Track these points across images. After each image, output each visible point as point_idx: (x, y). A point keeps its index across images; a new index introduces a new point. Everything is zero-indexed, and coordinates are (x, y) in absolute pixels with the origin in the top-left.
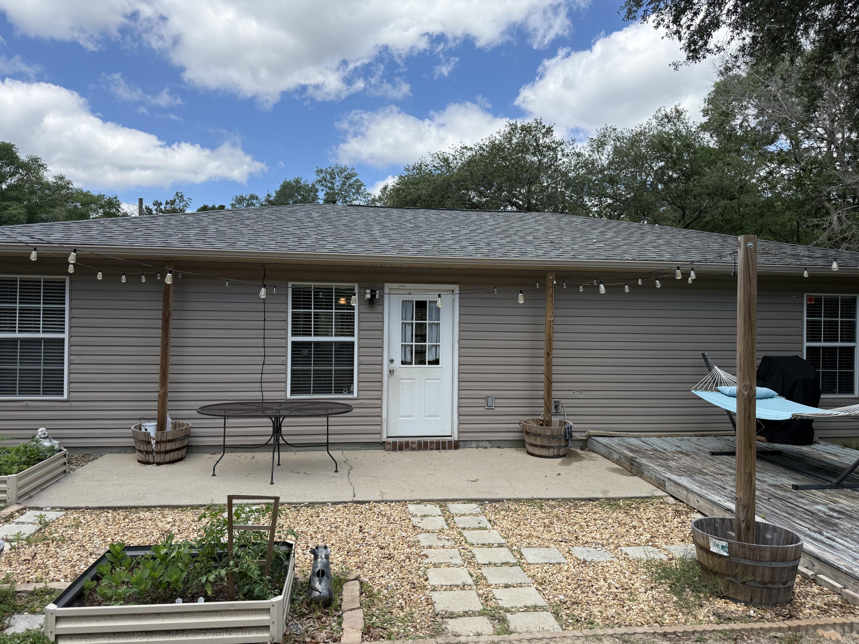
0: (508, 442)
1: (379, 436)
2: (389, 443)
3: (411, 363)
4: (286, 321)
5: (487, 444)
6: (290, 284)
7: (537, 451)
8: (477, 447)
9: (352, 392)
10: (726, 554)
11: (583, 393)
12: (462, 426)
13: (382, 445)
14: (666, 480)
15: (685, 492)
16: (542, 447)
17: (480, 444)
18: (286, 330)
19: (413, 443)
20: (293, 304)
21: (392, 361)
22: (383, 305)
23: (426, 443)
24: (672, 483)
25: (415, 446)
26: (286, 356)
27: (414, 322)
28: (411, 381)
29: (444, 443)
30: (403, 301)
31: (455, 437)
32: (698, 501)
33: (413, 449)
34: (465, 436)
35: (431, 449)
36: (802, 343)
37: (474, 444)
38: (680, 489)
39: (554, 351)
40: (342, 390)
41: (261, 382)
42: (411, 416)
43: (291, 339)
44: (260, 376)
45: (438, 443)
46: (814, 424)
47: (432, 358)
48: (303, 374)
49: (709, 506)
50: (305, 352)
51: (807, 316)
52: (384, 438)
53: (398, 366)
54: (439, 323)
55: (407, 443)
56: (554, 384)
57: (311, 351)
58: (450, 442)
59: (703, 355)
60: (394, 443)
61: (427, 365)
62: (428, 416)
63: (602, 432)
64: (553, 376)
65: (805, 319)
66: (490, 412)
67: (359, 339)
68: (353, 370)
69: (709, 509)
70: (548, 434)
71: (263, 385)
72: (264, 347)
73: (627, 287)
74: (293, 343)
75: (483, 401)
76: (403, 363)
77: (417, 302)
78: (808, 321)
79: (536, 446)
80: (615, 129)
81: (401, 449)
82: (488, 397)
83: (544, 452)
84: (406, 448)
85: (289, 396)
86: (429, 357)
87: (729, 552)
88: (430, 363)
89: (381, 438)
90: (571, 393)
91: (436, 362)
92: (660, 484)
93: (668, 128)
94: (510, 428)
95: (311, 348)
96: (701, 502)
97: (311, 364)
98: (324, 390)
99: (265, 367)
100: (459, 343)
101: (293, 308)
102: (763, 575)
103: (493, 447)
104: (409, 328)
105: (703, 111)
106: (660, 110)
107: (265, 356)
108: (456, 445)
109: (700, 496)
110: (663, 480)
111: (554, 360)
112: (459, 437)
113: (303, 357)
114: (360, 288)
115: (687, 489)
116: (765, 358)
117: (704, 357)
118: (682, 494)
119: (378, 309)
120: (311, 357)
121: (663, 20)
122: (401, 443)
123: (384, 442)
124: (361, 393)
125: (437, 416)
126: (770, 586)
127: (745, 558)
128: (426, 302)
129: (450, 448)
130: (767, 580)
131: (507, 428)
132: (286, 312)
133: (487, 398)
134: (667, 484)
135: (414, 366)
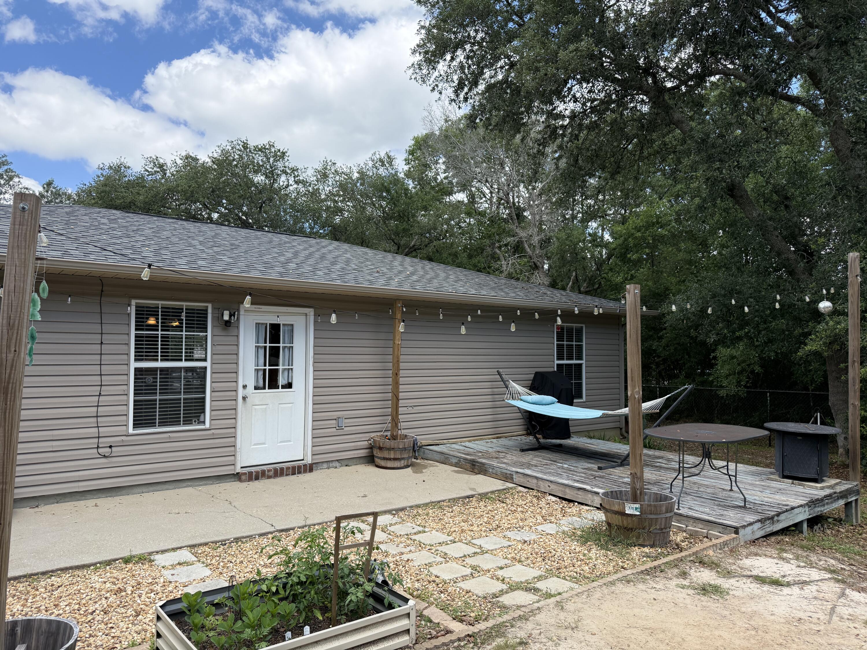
0: (355, 460)
1: (232, 467)
2: (245, 474)
3: (264, 388)
4: (128, 344)
5: (337, 464)
6: (134, 302)
7: (390, 464)
8: (328, 468)
9: (204, 422)
10: (638, 513)
11: (415, 408)
12: (315, 448)
13: (237, 477)
14: (514, 474)
15: (535, 481)
16: (395, 459)
17: (331, 465)
18: (128, 354)
19: (269, 471)
20: (136, 325)
21: (245, 387)
22: (238, 327)
23: (282, 469)
24: (520, 475)
25: (271, 473)
26: (127, 385)
27: (268, 345)
28: (264, 407)
29: (299, 467)
30: (256, 323)
31: (309, 460)
32: (549, 486)
33: (269, 477)
34: (319, 458)
35: (287, 475)
36: (554, 361)
37: (325, 466)
38: (529, 479)
39: (401, 372)
40: (191, 420)
41: (97, 417)
42: (264, 444)
43: (134, 365)
44: (95, 409)
45: (294, 468)
46: (570, 422)
47: (285, 382)
48: (146, 405)
49: (561, 488)
50: (149, 379)
51: (557, 341)
52: (238, 470)
53: (251, 392)
54: (292, 347)
55: (263, 472)
56: (400, 401)
57: (157, 378)
58: (305, 465)
59: (498, 371)
60: (251, 473)
61: (280, 390)
62: (281, 442)
63: (431, 442)
64: (400, 394)
65: (556, 343)
66: (340, 432)
67: (212, 363)
68: (204, 398)
69: (562, 491)
70: (401, 447)
71: (100, 419)
72: (101, 375)
73: (500, 317)
74: (136, 369)
75: (334, 422)
76: (256, 388)
77: (271, 324)
78: (557, 345)
79: (390, 459)
80: (334, 164)
81: (257, 478)
82: (339, 418)
83: (397, 464)
84: (262, 476)
85: (131, 430)
86: (282, 381)
87: (640, 512)
88: (283, 387)
89: (235, 470)
90: (405, 409)
91: (289, 386)
92: (507, 477)
93: (382, 171)
94: (357, 446)
95: (157, 374)
96: (553, 486)
97: (156, 393)
98: (170, 422)
99: (102, 398)
100: (313, 366)
101: (136, 329)
102: (661, 524)
103: (342, 466)
104: (262, 352)
105: (406, 160)
106: (375, 153)
107: (101, 385)
108: (310, 468)
109: (551, 482)
110: (510, 474)
111: (401, 379)
112: (312, 459)
113: (145, 386)
114: (213, 308)
115: (537, 478)
116: (537, 374)
117: (499, 373)
118: (532, 483)
119: (234, 332)
120: (156, 386)
121: (437, 86)
122: (257, 472)
123: (238, 473)
124: (213, 422)
125: (290, 441)
126: (664, 531)
127: (651, 514)
128: (279, 325)
129: (305, 471)
130: (663, 527)
131: (354, 446)
132: (128, 334)
133: (337, 419)
134: (514, 477)
135: (267, 390)
